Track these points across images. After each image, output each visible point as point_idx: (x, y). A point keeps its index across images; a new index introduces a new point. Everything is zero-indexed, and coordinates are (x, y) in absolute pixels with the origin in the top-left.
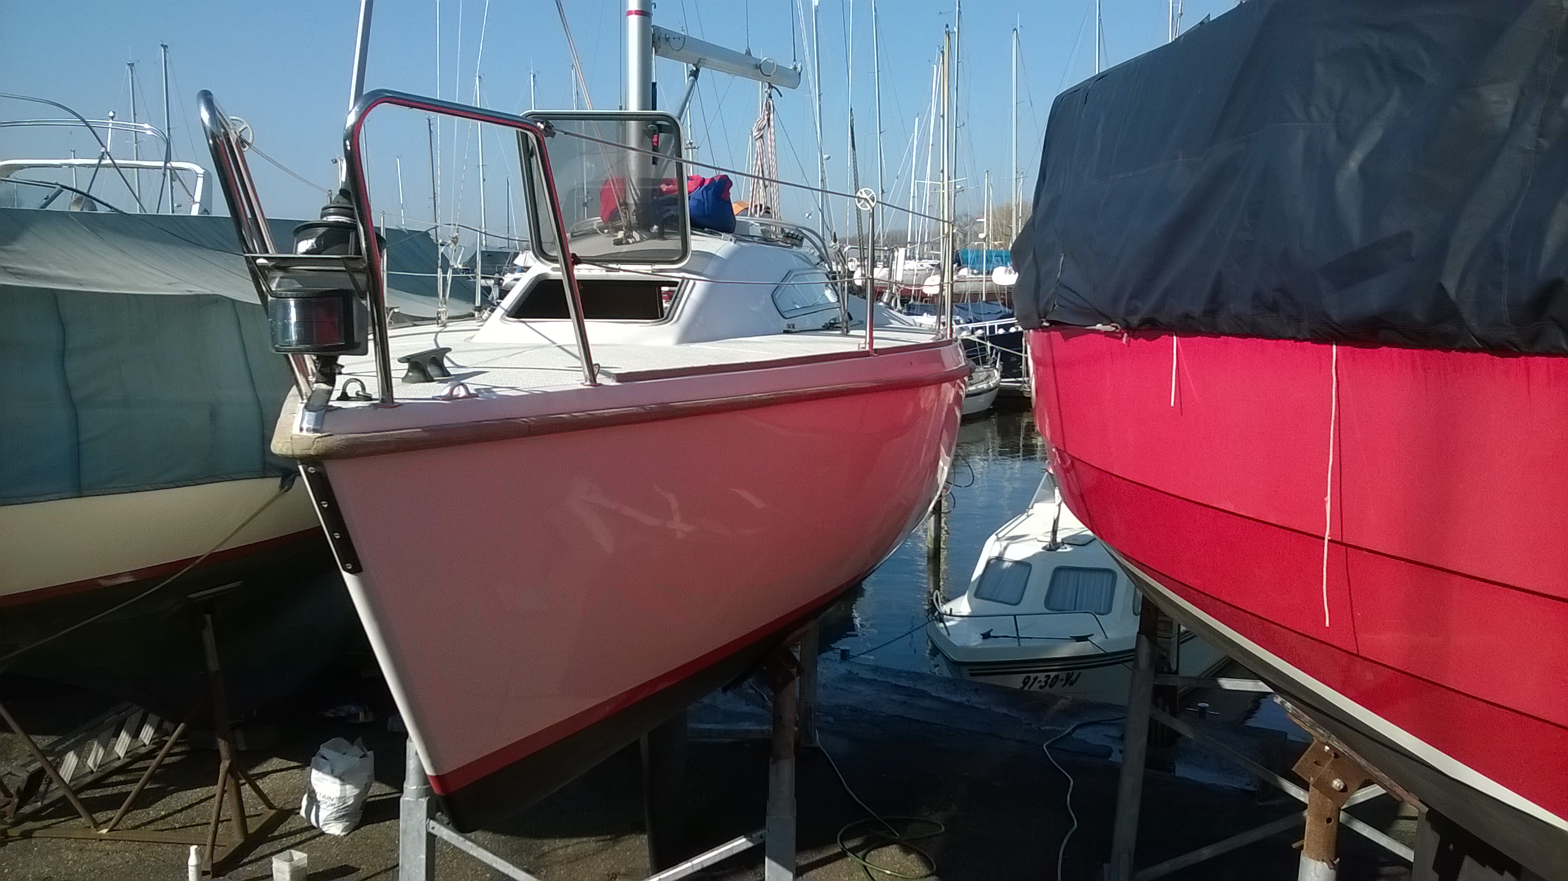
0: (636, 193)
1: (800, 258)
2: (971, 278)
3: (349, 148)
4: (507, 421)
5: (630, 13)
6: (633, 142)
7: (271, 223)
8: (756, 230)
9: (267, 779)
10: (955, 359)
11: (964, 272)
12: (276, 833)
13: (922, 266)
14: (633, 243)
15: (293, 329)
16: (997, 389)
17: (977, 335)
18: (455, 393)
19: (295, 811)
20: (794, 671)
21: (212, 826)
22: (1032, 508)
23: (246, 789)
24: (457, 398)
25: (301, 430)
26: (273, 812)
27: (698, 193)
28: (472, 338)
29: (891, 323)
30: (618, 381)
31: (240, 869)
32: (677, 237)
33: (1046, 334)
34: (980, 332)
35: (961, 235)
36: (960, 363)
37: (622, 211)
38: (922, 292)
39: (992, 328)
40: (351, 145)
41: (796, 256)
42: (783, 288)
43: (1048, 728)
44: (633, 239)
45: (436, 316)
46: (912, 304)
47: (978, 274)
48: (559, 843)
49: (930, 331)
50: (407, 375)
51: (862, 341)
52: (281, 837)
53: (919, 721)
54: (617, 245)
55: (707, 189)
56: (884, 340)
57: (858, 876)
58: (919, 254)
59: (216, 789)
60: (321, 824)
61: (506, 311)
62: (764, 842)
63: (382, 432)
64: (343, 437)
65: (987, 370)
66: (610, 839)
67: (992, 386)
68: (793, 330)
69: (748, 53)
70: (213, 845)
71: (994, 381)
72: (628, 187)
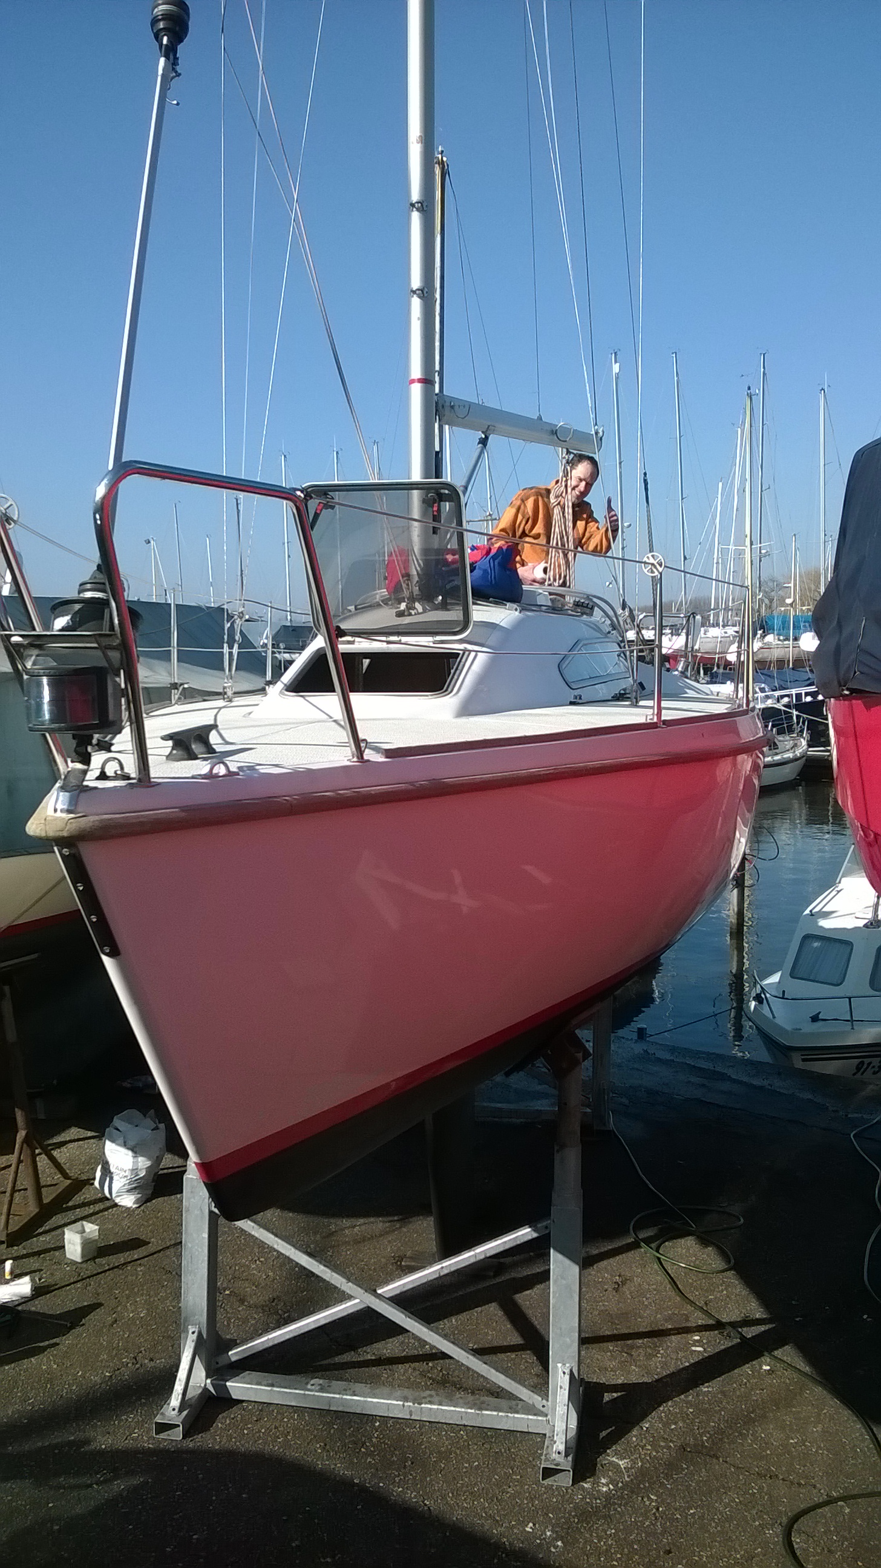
0: (419, 565)
1: (592, 628)
2: (777, 644)
3: (99, 522)
4: (268, 799)
5: (412, 381)
6: (416, 513)
7: (37, 601)
8: (544, 599)
9: (64, 1149)
10: (751, 729)
11: (770, 638)
12: (70, 1204)
13: (726, 633)
14: (415, 614)
15: (46, 708)
16: (804, 758)
17: (783, 703)
18: (215, 771)
19: (89, 1182)
20: (580, 1055)
21: (8, 1194)
22: (840, 882)
23: (42, 1161)
24: (217, 776)
25: (56, 811)
26: (69, 1182)
27: (484, 563)
28: (250, 713)
29: (686, 693)
30: (387, 757)
31: (35, 1239)
32: (457, 608)
33: (847, 702)
34: (786, 700)
35: (767, 601)
36: (757, 734)
37: (404, 582)
38: (726, 659)
39: (799, 696)
40: (101, 519)
41: (587, 625)
42: (570, 658)
43: (856, 1115)
44: (415, 611)
45: (221, 691)
46: (716, 672)
47: (785, 640)
48: (346, 1222)
49: (729, 700)
50: (171, 752)
51: (650, 711)
52: (75, 1207)
53: (718, 1106)
54: (399, 617)
55: (494, 558)
56: (673, 711)
57: (652, 1268)
58: (723, 621)
59: (13, 1159)
60: (114, 1196)
61: (285, 685)
62: (550, 1233)
63: (139, 812)
64: (97, 818)
65: (794, 739)
66: (398, 1220)
67: (798, 755)
68: (580, 701)
69: (540, 418)
70: (8, 1214)
71: (801, 751)
72: (410, 558)
